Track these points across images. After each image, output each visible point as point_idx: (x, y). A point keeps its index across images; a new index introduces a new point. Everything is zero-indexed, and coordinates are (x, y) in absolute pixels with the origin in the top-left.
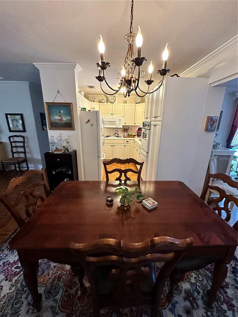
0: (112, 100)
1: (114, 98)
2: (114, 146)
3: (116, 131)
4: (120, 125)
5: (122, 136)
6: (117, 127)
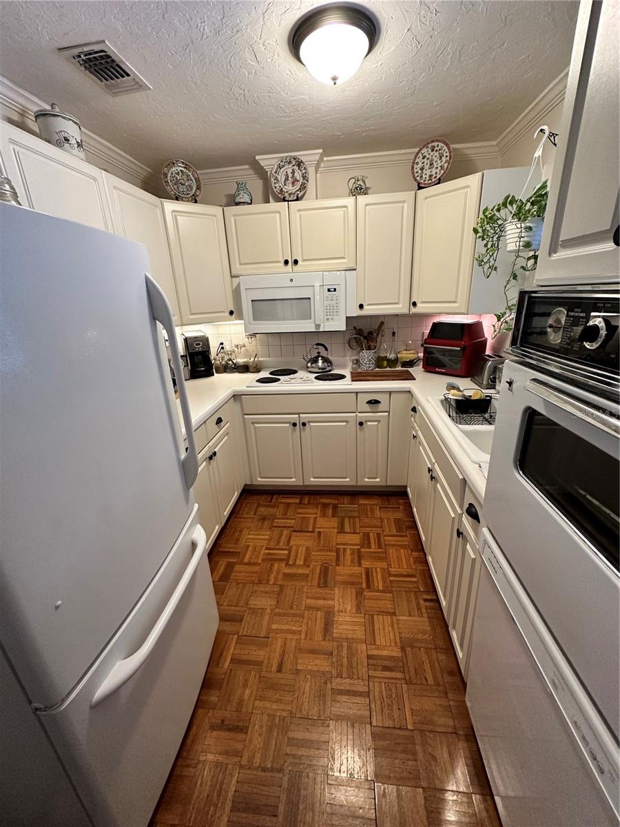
0: (289, 188)
1: (298, 175)
3: (317, 344)
4: (331, 317)
5: (347, 372)
6: (316, 329)
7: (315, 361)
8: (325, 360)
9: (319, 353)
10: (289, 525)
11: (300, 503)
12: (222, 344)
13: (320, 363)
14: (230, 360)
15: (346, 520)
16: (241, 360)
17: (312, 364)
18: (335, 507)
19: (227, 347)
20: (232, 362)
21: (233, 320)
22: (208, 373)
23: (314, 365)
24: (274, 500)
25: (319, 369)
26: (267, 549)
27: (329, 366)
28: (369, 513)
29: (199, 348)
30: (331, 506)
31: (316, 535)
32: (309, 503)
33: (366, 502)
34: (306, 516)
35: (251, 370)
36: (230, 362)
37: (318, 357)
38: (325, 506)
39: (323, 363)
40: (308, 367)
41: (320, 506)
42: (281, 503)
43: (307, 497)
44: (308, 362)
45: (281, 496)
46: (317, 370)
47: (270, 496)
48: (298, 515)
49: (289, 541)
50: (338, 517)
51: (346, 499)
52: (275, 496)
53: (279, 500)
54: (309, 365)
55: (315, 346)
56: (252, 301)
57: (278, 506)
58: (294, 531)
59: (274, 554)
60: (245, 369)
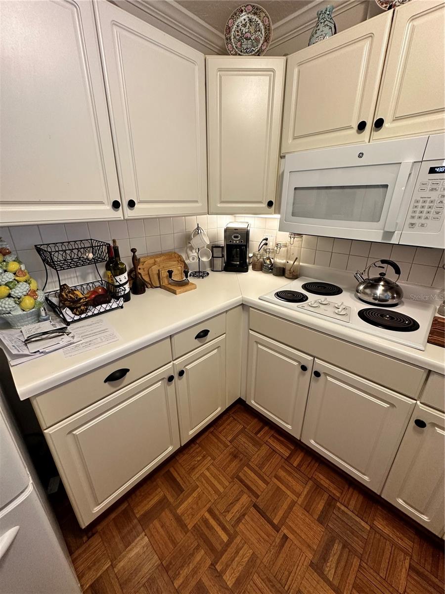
2: (317, 374)
3: (383, 262)
4: (423, 221)
5: (424, 319)
6: (383, 238)
7: (372, 284)
8: (391, 287)
9: (382, 274)
10: (254, 488)
11: (288, 459)
12: (266, 239)
13: (380, 290)
14: (268, 258)
15: (337, 547)
16: (279, 261)
17: (365, 288)
18: (331, 503)
19: (271, 244)
20: (271, 261)
21: (271, 214)
22: (243, 268)
23: (368, 291)
24: (262, 433)
25: (375, 299)
26: (210, 511)
27: (393, 298)
28: (384, 565)
29: (236, 241)
30: (326, 496)
31: (278, 541)
32: (298, 468)
33: (387, 531)
34: (283, 488)
35: (286, 275)
36: (268, 262)
37: (378, 280)
38: (318, 488)
39: (385, 291)
40: (357, 291)
41: (310, 483)
42: (266, 443)
43: (302, 454)
44: (361, 284)
45: (272, 432)
46: (371, 300)
47: (261, 424)
48: (275, 481)
49: (239, 520)
50: (327, 527)
51: (355, 500)
52: (266, 428)
53: (267, 438)
54: (361, 287)
55: (379, 264)
56: (296, 189)
57: (261, 446)
58: (255, 506)
59: (210, 528)
60: (281, 272)
